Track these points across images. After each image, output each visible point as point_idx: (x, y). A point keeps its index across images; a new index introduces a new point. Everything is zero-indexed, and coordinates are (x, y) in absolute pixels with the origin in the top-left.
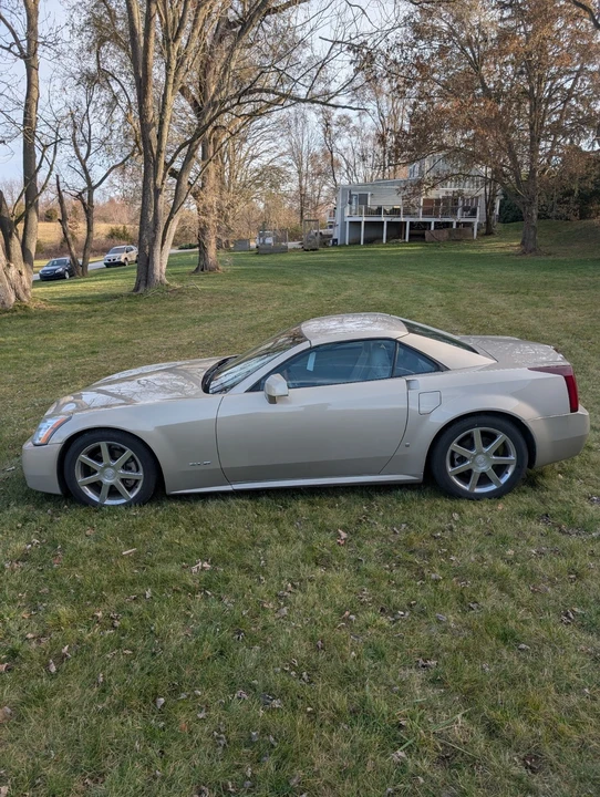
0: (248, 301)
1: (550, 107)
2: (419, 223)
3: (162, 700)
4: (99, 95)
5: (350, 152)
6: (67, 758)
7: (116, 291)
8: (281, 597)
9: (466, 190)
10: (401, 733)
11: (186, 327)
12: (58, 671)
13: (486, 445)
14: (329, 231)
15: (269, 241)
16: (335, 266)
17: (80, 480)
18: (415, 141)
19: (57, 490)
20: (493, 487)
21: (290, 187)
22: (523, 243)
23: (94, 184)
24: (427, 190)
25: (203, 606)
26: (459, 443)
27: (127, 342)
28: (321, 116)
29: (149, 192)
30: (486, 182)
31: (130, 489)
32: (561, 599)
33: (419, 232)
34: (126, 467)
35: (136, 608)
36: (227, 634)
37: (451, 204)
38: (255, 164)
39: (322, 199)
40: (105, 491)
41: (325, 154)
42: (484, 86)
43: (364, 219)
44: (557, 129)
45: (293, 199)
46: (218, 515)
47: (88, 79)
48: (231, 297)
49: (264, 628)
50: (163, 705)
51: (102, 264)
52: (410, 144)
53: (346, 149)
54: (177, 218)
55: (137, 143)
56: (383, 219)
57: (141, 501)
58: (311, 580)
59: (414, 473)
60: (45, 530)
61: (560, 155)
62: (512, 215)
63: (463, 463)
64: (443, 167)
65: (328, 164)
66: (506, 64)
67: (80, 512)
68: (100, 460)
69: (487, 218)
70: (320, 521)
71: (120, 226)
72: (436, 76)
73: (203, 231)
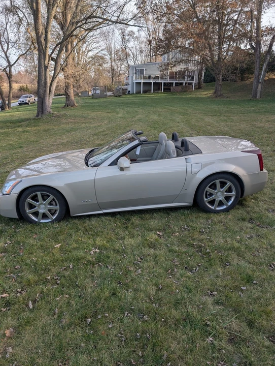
0: (92, 121)
1: (227, 28)
2: (168, 83)
3: (90, 320)
4: (13, 19)
5: (134, 49)
6: (48, 353)
7: (27, 117)
8: (136, 264)
9: (190, 68)
10: (208, 329)
11: (64, 134)
12: (33, 307)
13: (222, 188)
14: (126, 87)
15: (98, 92)
16: (130, 103)
17: (28, 211)
18: (165, 44)
19: (16, 216)
20: (225, 207)
21: (107, 66)
22: (215, 93)
23: (11, 64)
24: (171, 67)
25: (100, 271)
26: (209, 187)
27: (36, 141)
28: (120, 31)
29: (42, 67)
30: (199, 63)
31: (53, 214)
32: (266, 258)
33: (168, 87)
34: (50, 204)
35: (67, 273)
36: (114, 285)
37: (182, 74)
38: (90, 54)
39: (121, 72)
40: (40, 216)
41: (123, 50)
42: (197, 17)
43: (142, 81)
44: (230, 38)
45: (109, 71)
46: (98, 225)
47: (6, 10)
48: (84, 119)
49: (132, 280)
50: (90, 322)
51: (17, 104)
52: (163, 45)
53: (132, 47)
54: (56, 80)
55: (33, 43)
56: (151, 81)
57: (58, 220)
58: (149, 255)
59: (189, 202)
60: (13, 236)
61: (232, 51)
62: (210, 79)
63: (211, 196)
64: (179, 56)
65: (124, 55)
66: (207, 6)
67: (29, 226)
68: (37, 201)
69: (199, 81)
70: (147, 226)
71: (25, 85)
72: (175, 12)
73: (67, 87)
